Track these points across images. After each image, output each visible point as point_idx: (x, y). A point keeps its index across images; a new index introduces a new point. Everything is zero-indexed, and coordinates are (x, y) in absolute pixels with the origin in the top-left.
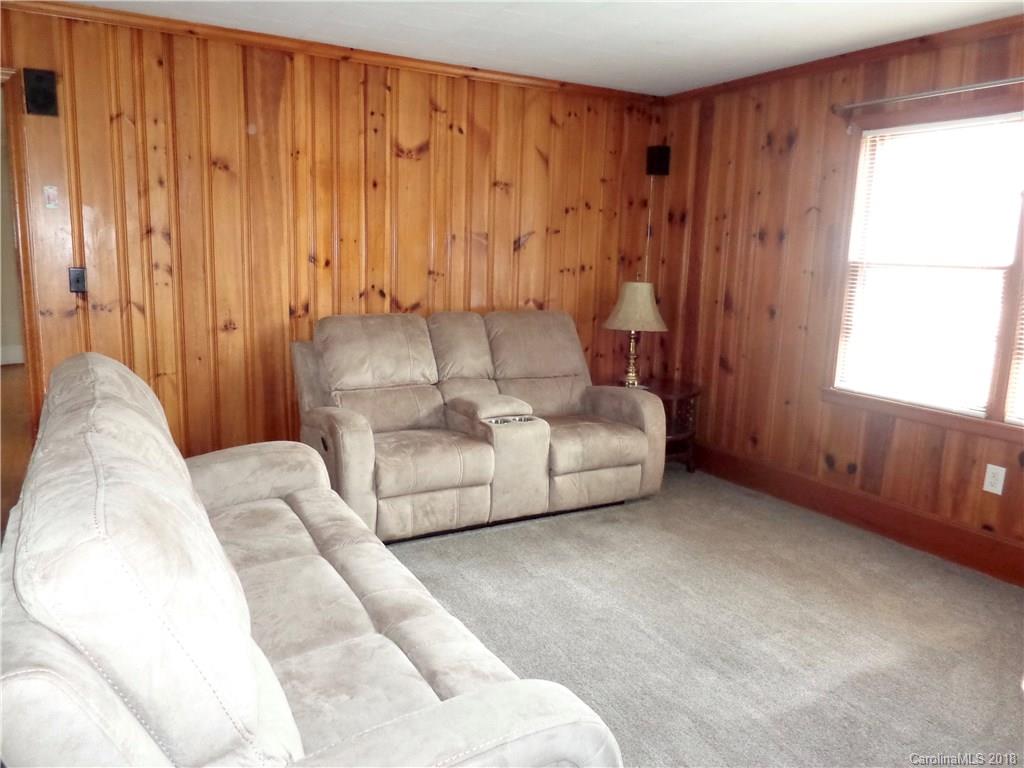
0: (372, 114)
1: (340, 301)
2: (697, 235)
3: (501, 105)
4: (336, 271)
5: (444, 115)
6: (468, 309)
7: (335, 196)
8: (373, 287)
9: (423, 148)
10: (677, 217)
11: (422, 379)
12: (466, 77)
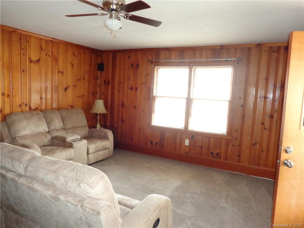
0: (23, 49)
1: (12, 107)
2: (113, 87)
3: (61, 49)
4: (11, 98)
5: (45, 51)
6: (52, 109)
7: (11, 74)
8: (23, 103)
9: (38, 61)
10: (107, 82)
11: (44, 131)
12: (51, 40)
